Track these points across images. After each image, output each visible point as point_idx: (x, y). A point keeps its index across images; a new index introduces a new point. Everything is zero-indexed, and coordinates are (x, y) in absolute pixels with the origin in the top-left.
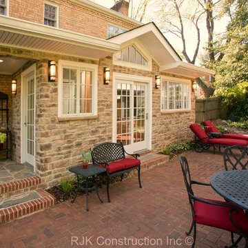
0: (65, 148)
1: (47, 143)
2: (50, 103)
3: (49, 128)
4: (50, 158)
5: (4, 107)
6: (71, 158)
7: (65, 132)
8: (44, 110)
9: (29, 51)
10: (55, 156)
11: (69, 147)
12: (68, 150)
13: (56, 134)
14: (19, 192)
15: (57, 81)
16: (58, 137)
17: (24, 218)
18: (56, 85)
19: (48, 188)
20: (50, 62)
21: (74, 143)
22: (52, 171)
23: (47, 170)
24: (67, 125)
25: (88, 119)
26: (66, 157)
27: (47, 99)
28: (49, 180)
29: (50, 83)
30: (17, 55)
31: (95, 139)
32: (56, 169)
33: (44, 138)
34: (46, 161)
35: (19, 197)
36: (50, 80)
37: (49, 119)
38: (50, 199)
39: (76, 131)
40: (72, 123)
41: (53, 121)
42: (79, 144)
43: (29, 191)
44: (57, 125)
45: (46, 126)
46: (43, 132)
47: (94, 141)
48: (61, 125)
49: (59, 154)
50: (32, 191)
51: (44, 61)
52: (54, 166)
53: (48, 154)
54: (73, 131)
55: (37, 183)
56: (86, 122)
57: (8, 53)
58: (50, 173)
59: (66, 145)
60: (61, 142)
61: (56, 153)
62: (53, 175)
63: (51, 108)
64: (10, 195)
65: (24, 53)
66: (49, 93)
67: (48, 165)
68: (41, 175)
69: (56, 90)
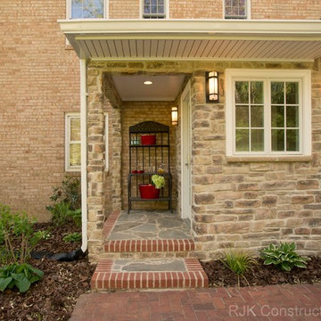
0: (241, 204)
1: (206, 193)
2: (210, 135)
3: (209, 171)
4: (211, 217)
5: (165, 143)
6: (253, 221)
7: (240, 179)
8: (201, 145)
9: (172, 63)
10: (222, 215)
11: (250, 204)
12: (248, 208)
13: (222, 181)
14: (158, 255)
15: (224, 102)
16: (225, 186)
17: (150, 293)
18: (222, 107)
19: (208, 260)
20: (207, 73)
21: (259, 199)
22: (216, 236)
23: (205, 232)
24: (244, 169)
25: (290, 162)
26: (241, 219)
27: (205, 128)
28: (211, 249)
29: (210, 106)
30: (152, 70)
31: (306, 195)
32: (222, 234)
33: (200, 186)
34: (204, 219)
35: (156, 263)
36: (208, 101)
37: (210, 158)
38: (199, 276)
39: (263, 180)
40: (253, 166)
41: (217, 161)
42: (270, 202)
43: (174, 258)
44: (225, 168)
45: (204, 168)
46: (199, 176)
47: (305, 199)
48: (232, 167)
49: (229, 212)
50: (178, 259)
51: (198, 73)
52: (220, 229)
53: (207, 210)
54: (256, 178)
55: (187, 249)
56: (286, 166)
57: (139, 69)
58: (211, 239)
59: (243, 200)
60: (232, 194)
61: (223, 209)
62: (216, 243)
63: (213, 142)
64: (145, 256)
65: (165, 66)
66: (208, 120)
67: (208, 227)
68: (196, 239)
69: (221, 116)
